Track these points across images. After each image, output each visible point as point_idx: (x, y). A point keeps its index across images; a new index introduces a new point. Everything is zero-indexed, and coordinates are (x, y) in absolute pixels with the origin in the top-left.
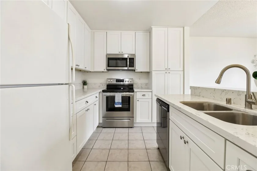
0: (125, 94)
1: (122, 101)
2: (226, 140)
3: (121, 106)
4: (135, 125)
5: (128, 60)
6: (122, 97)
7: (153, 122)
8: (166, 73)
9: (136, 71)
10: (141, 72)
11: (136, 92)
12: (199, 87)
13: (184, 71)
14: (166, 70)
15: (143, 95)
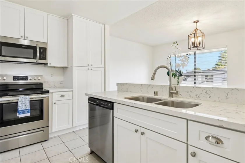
0: (35, 97)
1: (30, 107)
2: (187, 120)
3: (30, 115)
4: (50, 136)
5: (38, 50)
6: (30, 101)
7: (74, 126)
8: (88, 69)
9: (49, 65)
10: (54, 67)
11: (52, 93)
12: (127, 84)
13: (105, 68)
14: (88, 66)
15: (61, 96)
